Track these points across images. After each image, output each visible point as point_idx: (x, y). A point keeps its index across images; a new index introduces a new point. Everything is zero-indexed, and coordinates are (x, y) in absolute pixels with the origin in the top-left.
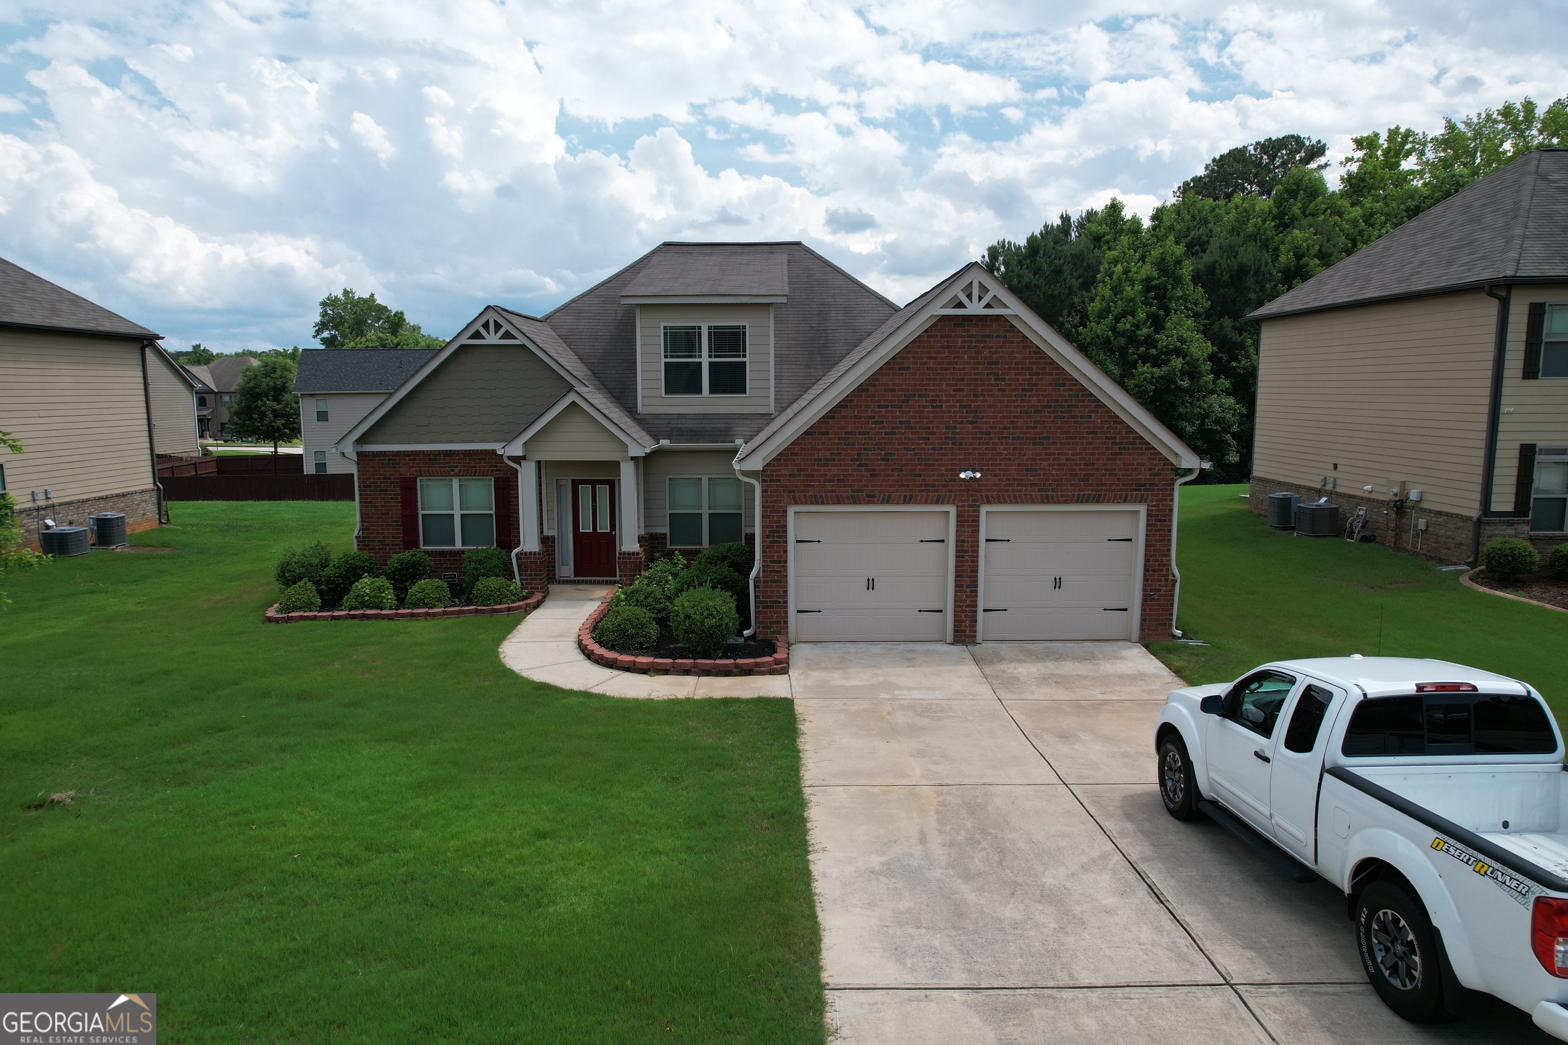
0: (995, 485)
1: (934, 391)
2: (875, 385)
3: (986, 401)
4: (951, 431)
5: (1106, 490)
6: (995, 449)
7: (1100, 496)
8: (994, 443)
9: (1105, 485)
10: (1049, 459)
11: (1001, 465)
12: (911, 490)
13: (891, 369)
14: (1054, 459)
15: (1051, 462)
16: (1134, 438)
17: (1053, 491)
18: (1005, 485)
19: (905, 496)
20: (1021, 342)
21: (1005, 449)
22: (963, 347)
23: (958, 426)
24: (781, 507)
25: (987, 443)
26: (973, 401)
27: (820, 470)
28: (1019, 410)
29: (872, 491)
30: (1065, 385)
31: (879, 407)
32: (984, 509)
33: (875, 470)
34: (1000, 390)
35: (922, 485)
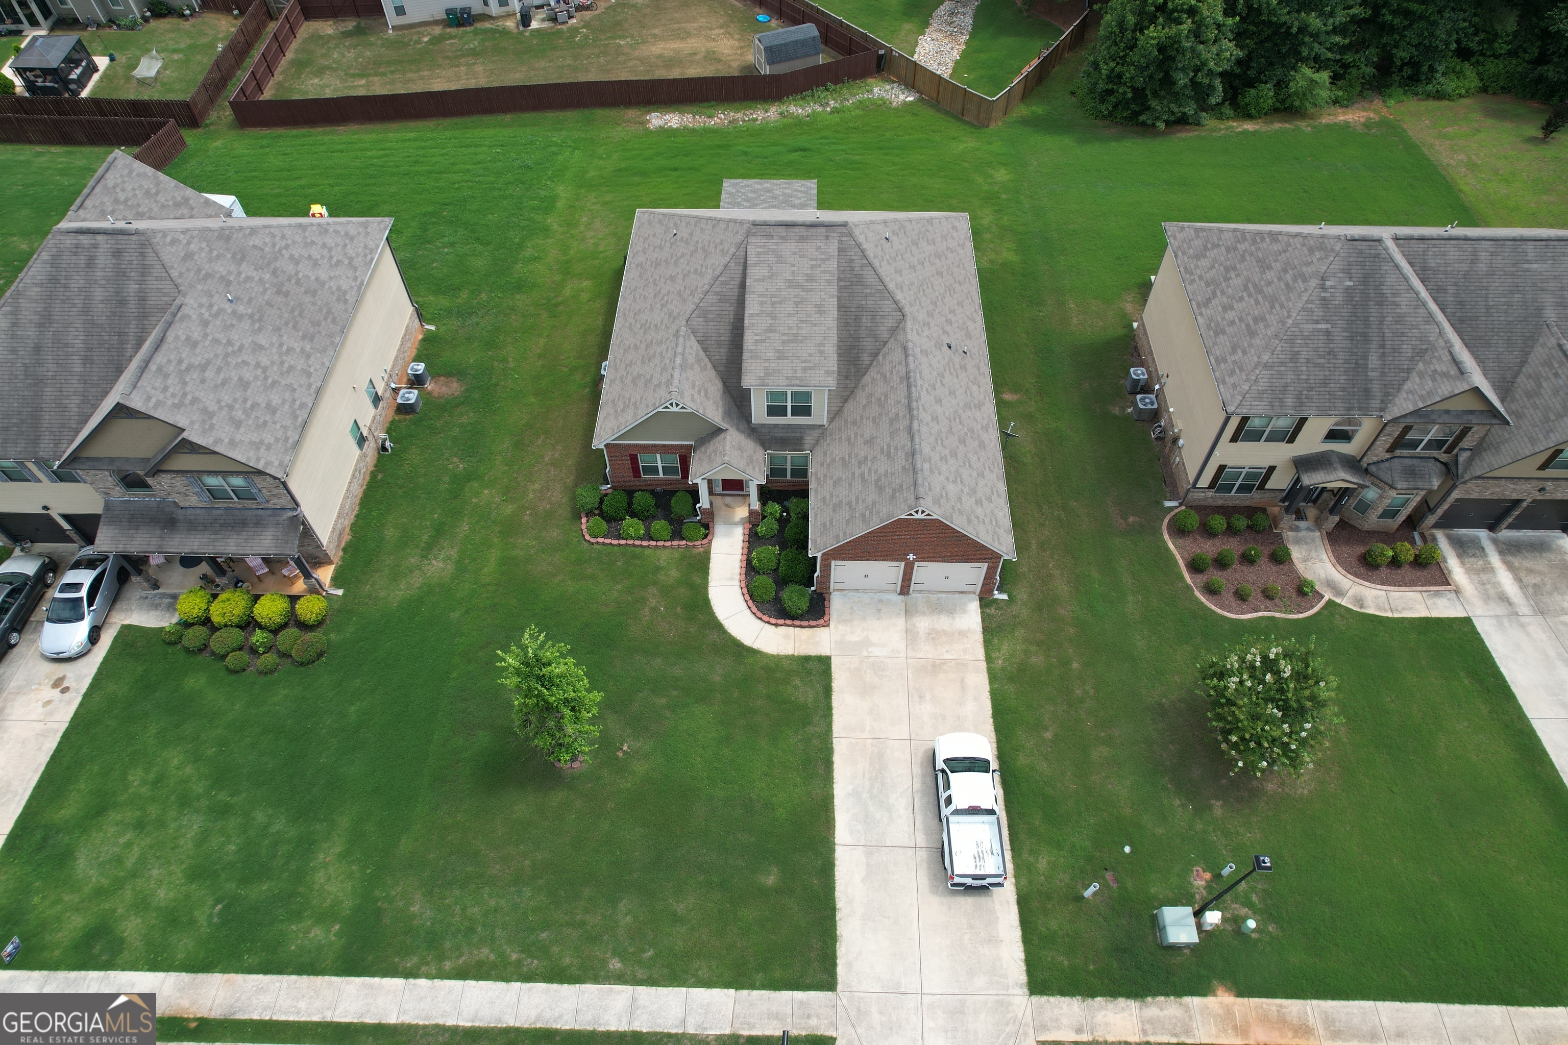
0: (922, 558)
2: (873, 533)
3: (922, 536)
4: (905, 543)
6: (924, 549)
7: (969, 561)
9: (971, 559)
11: (926, 553)
12: (886, 558)
13: (881, 528)
15: (949, 552)
16: (986, 548)
17: (947, 559)
18: (926, 558)
19: (884, 560)
20: (938, 523)
21: (927, 549)
22: (912, 525)
23: (908, 543)
24: (829, 563)
25: (920, 548)
26: (916, 536)
27: (847, 552)
28: (936, 538)
29: (869, 558)
31: (873, 537)
32: (917, 564)
33: (872, 554)
34: (928, 533)
35: (890, 557)
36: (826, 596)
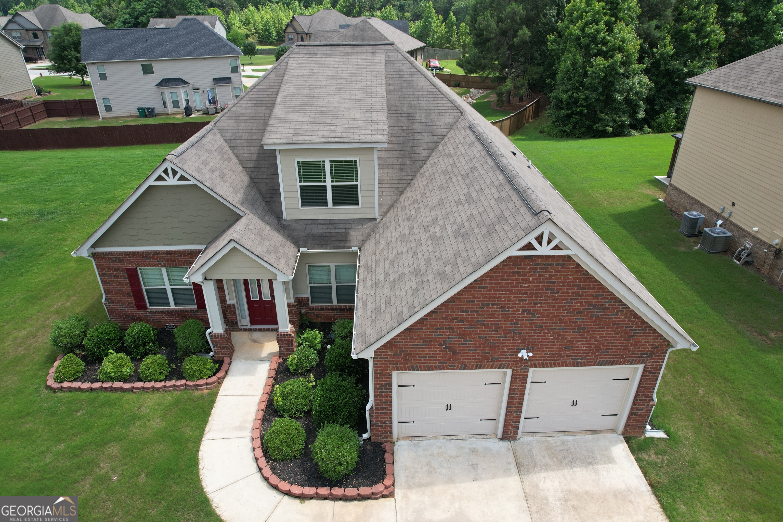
0: (542, 357)
1: (505, 301)
2: (459, 298)
3: (542, 307)
4: (513, 326)
5: (619, 358)
6: (545, 336)
7: (614, 361)
8: (544, 333)
9: (619, 355)
10: (582, 341)
11: (548, 345)
12: (482, 361)
13: (473, 287)
14: (586, 341)
15: (584, 342)
16: (646, 327)
17: (582, 359)
18: (548, 357)
19: (477, 365)
20: (575, 268)
21: (551, 336)
22: (530, 272)
23: (519, 322)
24: (388, 373)
25: (540, 333)
26: (533, 307)
27: (416, 351)
28: (566, 312)
29: (453, 363)
30: (603, 295)
31: (461, 312)
32: (531, 371)
33: (456, 350)
34: (553, 300)
35: (489, 359)
36: (387, 446)
